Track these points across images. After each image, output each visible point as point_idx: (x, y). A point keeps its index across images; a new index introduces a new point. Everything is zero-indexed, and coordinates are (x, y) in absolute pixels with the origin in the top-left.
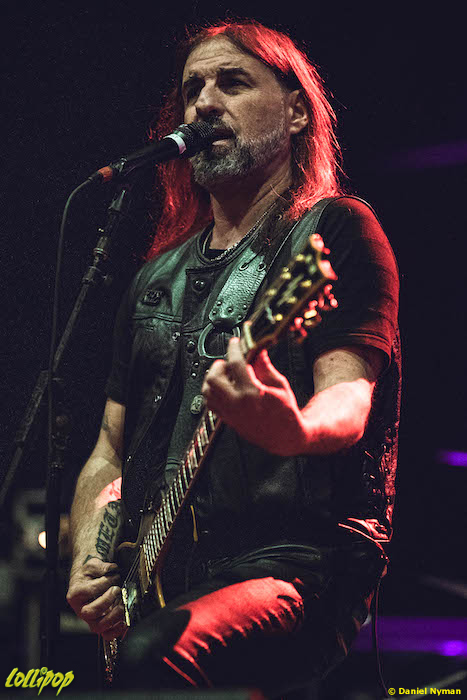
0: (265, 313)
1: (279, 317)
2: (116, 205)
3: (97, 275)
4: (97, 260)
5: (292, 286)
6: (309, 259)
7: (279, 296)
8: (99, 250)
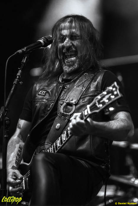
0: (95, 103)
1: (101, 105)
2: (24, 61)
3: (18, 82)
4: (18, 77)
5: (107, 96)
6: (114, 89)
7: (101, 99)
8: (19, 74)
